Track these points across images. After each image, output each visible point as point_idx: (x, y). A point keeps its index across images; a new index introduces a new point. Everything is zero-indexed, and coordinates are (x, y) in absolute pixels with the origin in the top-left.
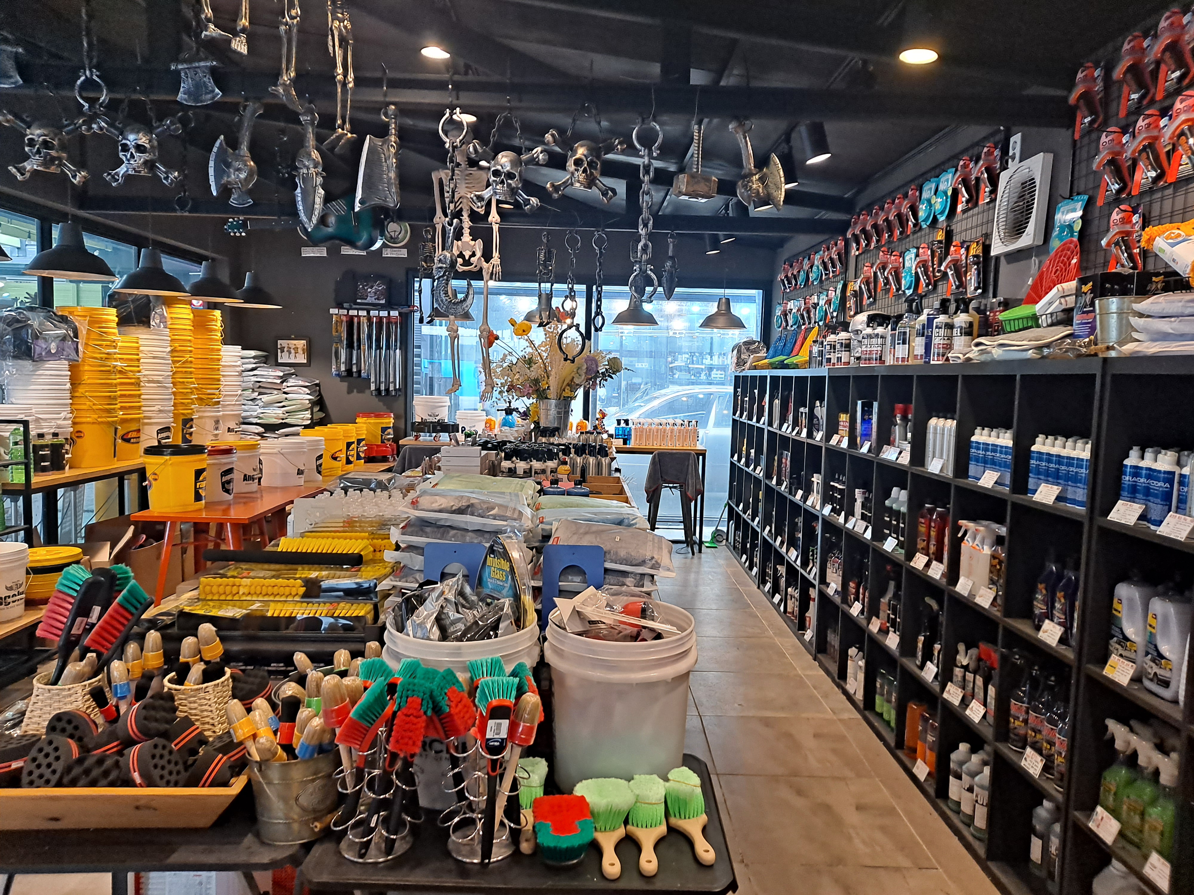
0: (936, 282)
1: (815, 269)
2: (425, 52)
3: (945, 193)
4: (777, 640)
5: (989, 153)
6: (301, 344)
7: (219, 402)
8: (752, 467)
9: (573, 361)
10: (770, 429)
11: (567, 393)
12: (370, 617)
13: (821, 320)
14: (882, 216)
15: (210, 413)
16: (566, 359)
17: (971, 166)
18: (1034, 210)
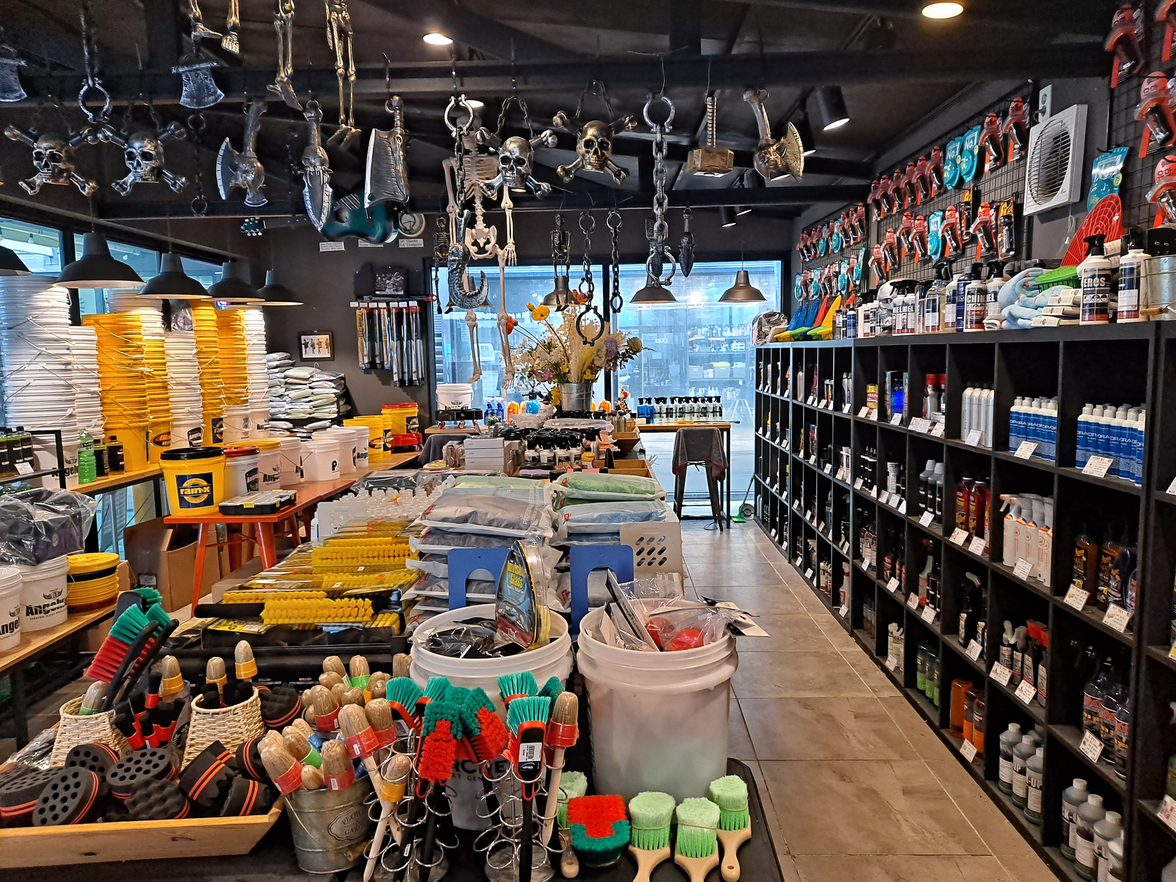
0: (964, 245)
1: (834, 237)
2: (427, 39)
3: (971, 152)
4: (811, 616)
5: (1017, 108)
6: (324, 338)
7: (247, 400)
8: (778, 440)
9: (592, 344)
10: (795, 402)
11: (588, 376)
12: (396, 627)
13: (843, 289)
14: (904, 180)
15: (239, 411)
16: (585, 343)
17: (998, 123)
18: (1069, 166)
